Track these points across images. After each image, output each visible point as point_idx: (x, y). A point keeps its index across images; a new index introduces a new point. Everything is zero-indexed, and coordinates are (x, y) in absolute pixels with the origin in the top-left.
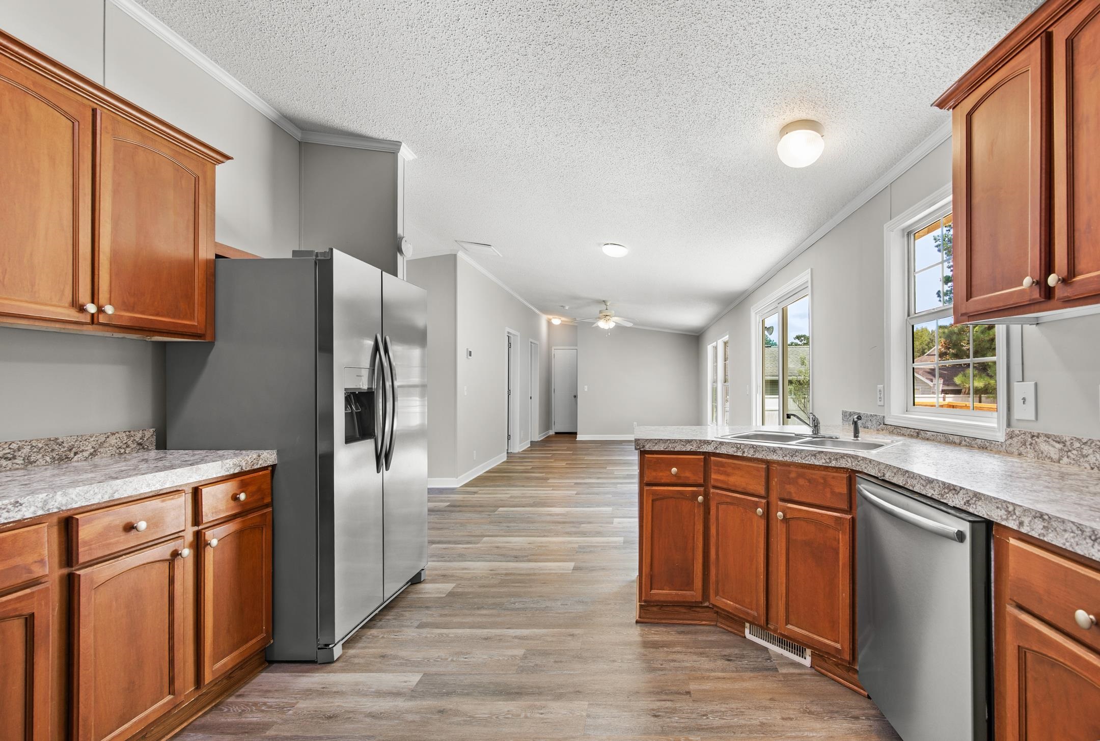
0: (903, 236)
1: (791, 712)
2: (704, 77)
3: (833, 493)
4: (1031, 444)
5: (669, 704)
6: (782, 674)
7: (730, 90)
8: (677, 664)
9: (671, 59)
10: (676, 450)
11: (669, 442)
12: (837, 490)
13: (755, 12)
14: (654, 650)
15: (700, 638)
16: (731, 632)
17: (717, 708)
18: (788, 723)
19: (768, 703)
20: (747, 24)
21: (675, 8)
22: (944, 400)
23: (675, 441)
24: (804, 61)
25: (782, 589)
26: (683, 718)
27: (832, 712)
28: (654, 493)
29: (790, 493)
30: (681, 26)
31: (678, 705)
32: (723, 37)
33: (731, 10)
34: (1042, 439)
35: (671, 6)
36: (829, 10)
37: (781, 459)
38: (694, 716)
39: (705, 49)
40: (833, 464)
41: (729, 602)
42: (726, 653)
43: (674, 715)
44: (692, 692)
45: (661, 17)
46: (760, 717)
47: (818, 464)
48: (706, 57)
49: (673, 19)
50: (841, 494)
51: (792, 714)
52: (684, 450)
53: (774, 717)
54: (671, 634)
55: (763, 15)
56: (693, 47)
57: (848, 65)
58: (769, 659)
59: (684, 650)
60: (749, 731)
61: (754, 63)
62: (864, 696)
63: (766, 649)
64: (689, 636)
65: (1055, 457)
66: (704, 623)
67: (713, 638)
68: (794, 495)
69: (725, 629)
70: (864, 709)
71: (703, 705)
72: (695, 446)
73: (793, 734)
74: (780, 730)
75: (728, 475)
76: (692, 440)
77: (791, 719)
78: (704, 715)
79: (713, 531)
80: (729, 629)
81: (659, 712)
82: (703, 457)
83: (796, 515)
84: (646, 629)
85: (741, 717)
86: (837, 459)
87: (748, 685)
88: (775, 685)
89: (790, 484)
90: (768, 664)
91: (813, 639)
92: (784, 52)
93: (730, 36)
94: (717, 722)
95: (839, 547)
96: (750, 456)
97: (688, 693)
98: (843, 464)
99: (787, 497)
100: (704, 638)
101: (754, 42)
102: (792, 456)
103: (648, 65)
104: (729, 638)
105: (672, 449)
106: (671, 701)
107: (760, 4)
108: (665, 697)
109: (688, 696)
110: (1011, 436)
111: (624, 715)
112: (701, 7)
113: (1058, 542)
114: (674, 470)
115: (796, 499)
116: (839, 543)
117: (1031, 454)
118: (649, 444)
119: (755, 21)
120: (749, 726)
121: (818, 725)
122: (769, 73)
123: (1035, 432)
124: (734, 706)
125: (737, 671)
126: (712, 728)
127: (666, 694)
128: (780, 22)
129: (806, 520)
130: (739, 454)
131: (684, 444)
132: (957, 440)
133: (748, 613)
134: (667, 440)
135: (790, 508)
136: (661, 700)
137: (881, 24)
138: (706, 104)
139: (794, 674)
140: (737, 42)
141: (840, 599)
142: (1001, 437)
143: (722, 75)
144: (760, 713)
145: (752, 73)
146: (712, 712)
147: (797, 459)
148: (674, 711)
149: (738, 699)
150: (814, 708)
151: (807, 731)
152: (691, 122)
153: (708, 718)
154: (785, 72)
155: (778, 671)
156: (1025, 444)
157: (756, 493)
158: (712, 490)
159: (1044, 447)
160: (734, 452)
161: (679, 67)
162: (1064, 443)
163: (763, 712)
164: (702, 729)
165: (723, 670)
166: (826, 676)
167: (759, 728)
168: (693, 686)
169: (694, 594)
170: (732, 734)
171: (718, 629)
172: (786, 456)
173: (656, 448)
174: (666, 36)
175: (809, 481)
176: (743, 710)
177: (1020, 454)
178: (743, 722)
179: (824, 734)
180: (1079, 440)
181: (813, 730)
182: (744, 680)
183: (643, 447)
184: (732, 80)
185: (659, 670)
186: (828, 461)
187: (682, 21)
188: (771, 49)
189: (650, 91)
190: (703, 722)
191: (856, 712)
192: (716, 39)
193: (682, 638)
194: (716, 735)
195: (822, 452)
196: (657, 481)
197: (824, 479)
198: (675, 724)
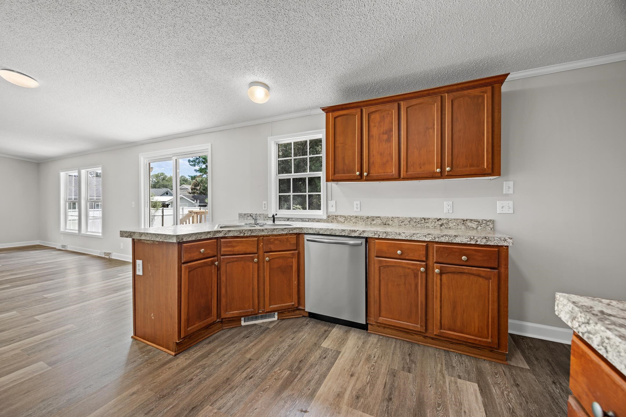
0: (275, 144)
1: (291, 336)
2: (246, 41)
3: (290, 244)
4: (335, 219)
5: (249, 370)
6: (272, 328)
7: (251, 54)
8: (229, 354)
9: (241, 21)
10: (202, 238)
11: (198, 234)
12: (292, 242)
13: (294, 40)
14: (207, 358)
15: (223, 338)
16: (233, 328)
17: (268, 354)
18: (295, 339)
19: (281, 340)
20: (288, 40)
21: (269, 9)
22: (200, 210)
23: (201, 233)
24: (290, 67)
25: (267, 292)
26: (262, 368)
27: (300, 327)
28: (189, 267)
29: (271, 248)
30: (263, 16)
31: (253, 366)
32: (274, 36)
33: (288, 31)
34: (339, 217)
35: (269, 6)
36: (314, 60)
37: (266, 234)
38: (265, 364)
39: (261, 33)
40: (291, 232)
41: (235, 312)
42: (243, 336)
43: (257, 371)
44: (251, 358)
45: (259, 5)
46: (285, 345)
47: (284, 233)
48: (258, 35)
49: (263, 11)
50: (294, 243)
51: (292, 336)
52: (206, 237)
53: (288, 341)
54: (205, 347)
55: (296, 43)
56: (257, 27)
57: (300, 78)
58: (261, 327)
59: (223, 348)
60: (289, 351)
61: (273, 54)
62: (301, 317)
63: (255, 325)
64: (216, 341)
65: (343, 221)
66: (216, 331)
67: (228, 334)
68: (273, 249)
69: (229, 328)
70: (305, 321)
71: (262, 358)
72: (212, 235)
73: (300, 341)
74: (296, 343)
75: (234, 247)
76: (211, 232)
77: (294, 338)
78: (268, 360)
79: (223, 278)
80: (232, 327)
81: (250, 375)
82: (216, 240)
83: (274, 257)
84: (187, 354)
85: (280, 350)
86: (292, 230)
87: (267, 339)
88: (275, 333)
89: (271, 244)
90: (262, 328)
91: (282, 306)
92: (288, 59)
93: (276, 38)
94: (276, 358)
95: (293, 265)
96: (248, 235)
97: (250, 360)
98: (295, 231)
99: (268, 250)
100: (225, 337)
101: (283, 48)
102: (272, 232)
103: (224, 13)
104: (234, 330)
105: (200, 238)
106: (248, 368)
107: (299, 39)
108: (243, 369)
109: (252, 361)
110: (328, 217)
111: (237, 391)
112: (279, 19)
113: (390, 238)
114: (202, 250)
115: (274, 250)
116: (293, 263)
117: (336, 221)
118: (186, 237)
119: (291, 42)
120: (286, 350)
121: (302, 334)
122: (274, 61)
123: (337, 215)
124: (272, 349)
125: (256, 338)
126: (277, 361)
127: (242, 368)
128: (298, 50)
129: (278, 258)
130: (242, 235)
131: (206, 234)
132: (307, 220)
133: (248, 312)
134: (197, 233)
135: (271, 255)
136: (243, 372)
137: (320, 75)
138: (232, 50)
139: (275, 325)
140: (276, 42)
141: (294, 285)
142: (325, 217)
143: (255, 47)
144: (283, 344)
145: (268, 56)
146: (269, 357)
147: (275, 233)
148: (255, 370)
149: (271, 346)
150: (295, 330)
151: (302, 337)
152: (214, 51)
153: (271, 360)
154: (280, 65)
155: (269, 328)
156: (333, 219)
157: (253, 252)
158: (222, 257)
159: (339, 219)
160: (238, 235)
161: (240, 28)
162: (346, 217)
163: (284, 343)
164: (274, 364)
165: (251, 342)
166: (285, 319)
167: (290, 348)
168: (248, 356)
169: (213, 317)
170: (286, 357)
171: (225, 330)
172: (269, 232)
173: (190, 239)
174: (251, 12)
175: (280, 241)
176: (278, 347)
177: (332, 222)
178: (283, 351)
179: (307, 334)
180: (350, 216)
181: (303, 336)
182: (263, 339)
183: (182, 240)
184: (257, 52)
185: (223, 363)
186: (289, 231)
187: (265, 15)
188: (285, 55)
189: (208, 22)
190: (271, 363)
191: (305, 322)
192: (270, 34)
193: (212, 345)
194: (281, 362)
195: (286, 228)
196: (192, 259)
197: (287, 239)
198: (263, 373)
